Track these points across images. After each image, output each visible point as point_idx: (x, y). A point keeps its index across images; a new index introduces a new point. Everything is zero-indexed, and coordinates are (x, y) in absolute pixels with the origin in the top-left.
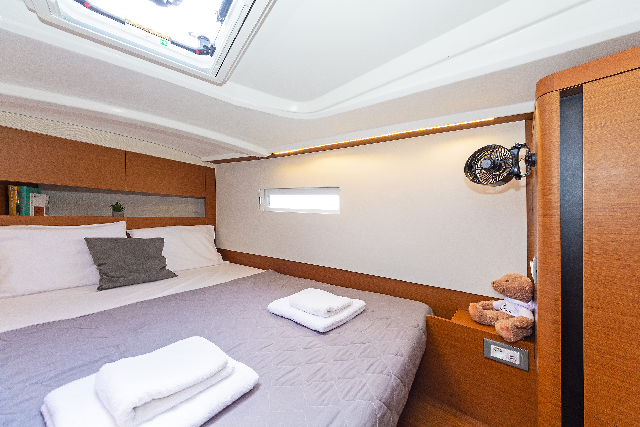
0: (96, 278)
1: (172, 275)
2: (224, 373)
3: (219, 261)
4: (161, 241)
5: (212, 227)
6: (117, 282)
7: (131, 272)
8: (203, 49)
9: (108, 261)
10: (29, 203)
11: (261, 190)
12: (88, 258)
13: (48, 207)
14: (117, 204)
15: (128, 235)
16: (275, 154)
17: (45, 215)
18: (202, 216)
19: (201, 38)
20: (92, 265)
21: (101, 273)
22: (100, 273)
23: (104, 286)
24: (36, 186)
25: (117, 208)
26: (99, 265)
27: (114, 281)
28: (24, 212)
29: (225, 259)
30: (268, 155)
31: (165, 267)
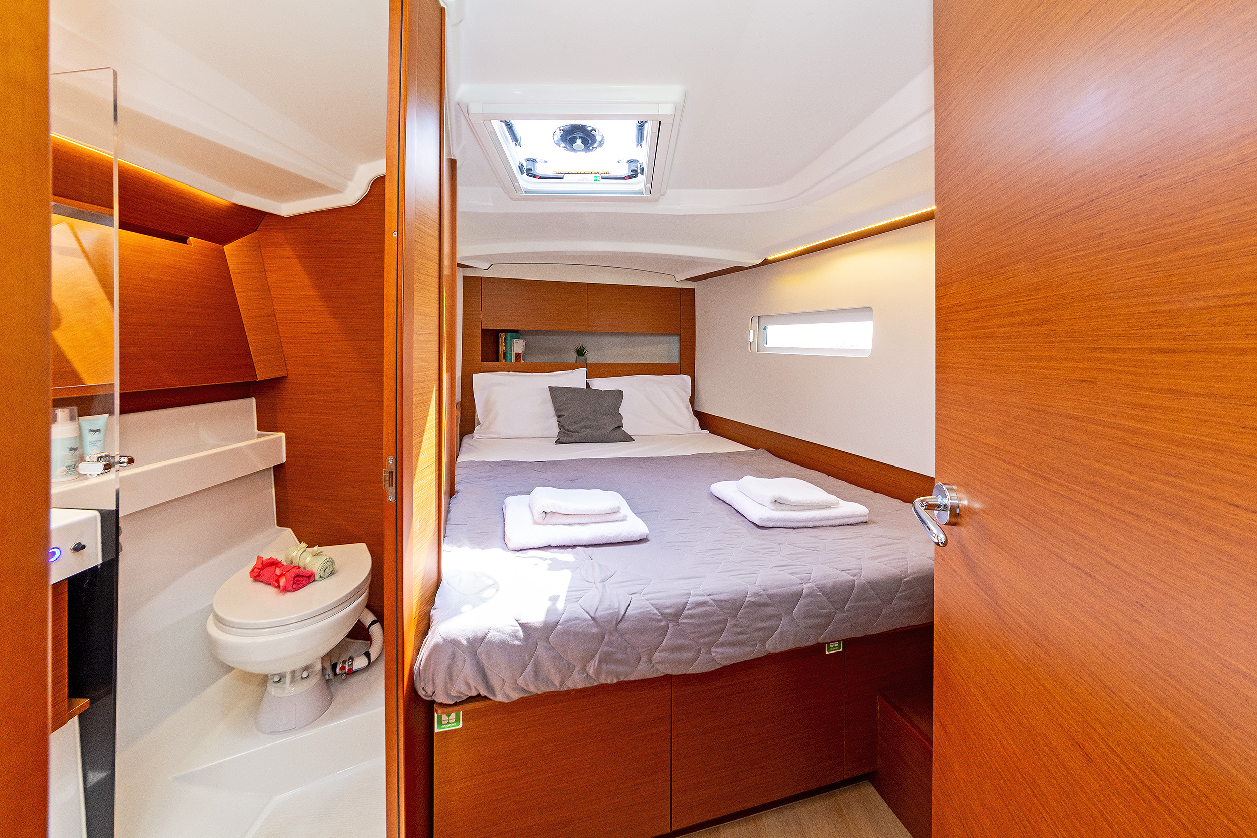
0: (556, 430)
1: (629, 439)
2: (615, 517)
3: (694, 430)
4: (619, 394)
5: (688, 378)
6: (571, 436)
7: (585, 427)
8: (631, 173)
9: (565, 413)
10: (511, 351)
11: (753, 320)
12: (550, 408)
13: (524, 352)
14: (581, 347)
15: (588, 385)
16: (769, 259)
17: (522, 362)
18: (676, 361)
19: (630, 162)
20: (554, 416)
21: (561, 426)
22: (559, 425)
23: (562, 439)
24: (516, 331)
25: (580, 352)
26: (559, 416)
27: (569, 436)
28: (508, 358)
29: (703, 427)
30: (759, 262)
31: (620, 427)
